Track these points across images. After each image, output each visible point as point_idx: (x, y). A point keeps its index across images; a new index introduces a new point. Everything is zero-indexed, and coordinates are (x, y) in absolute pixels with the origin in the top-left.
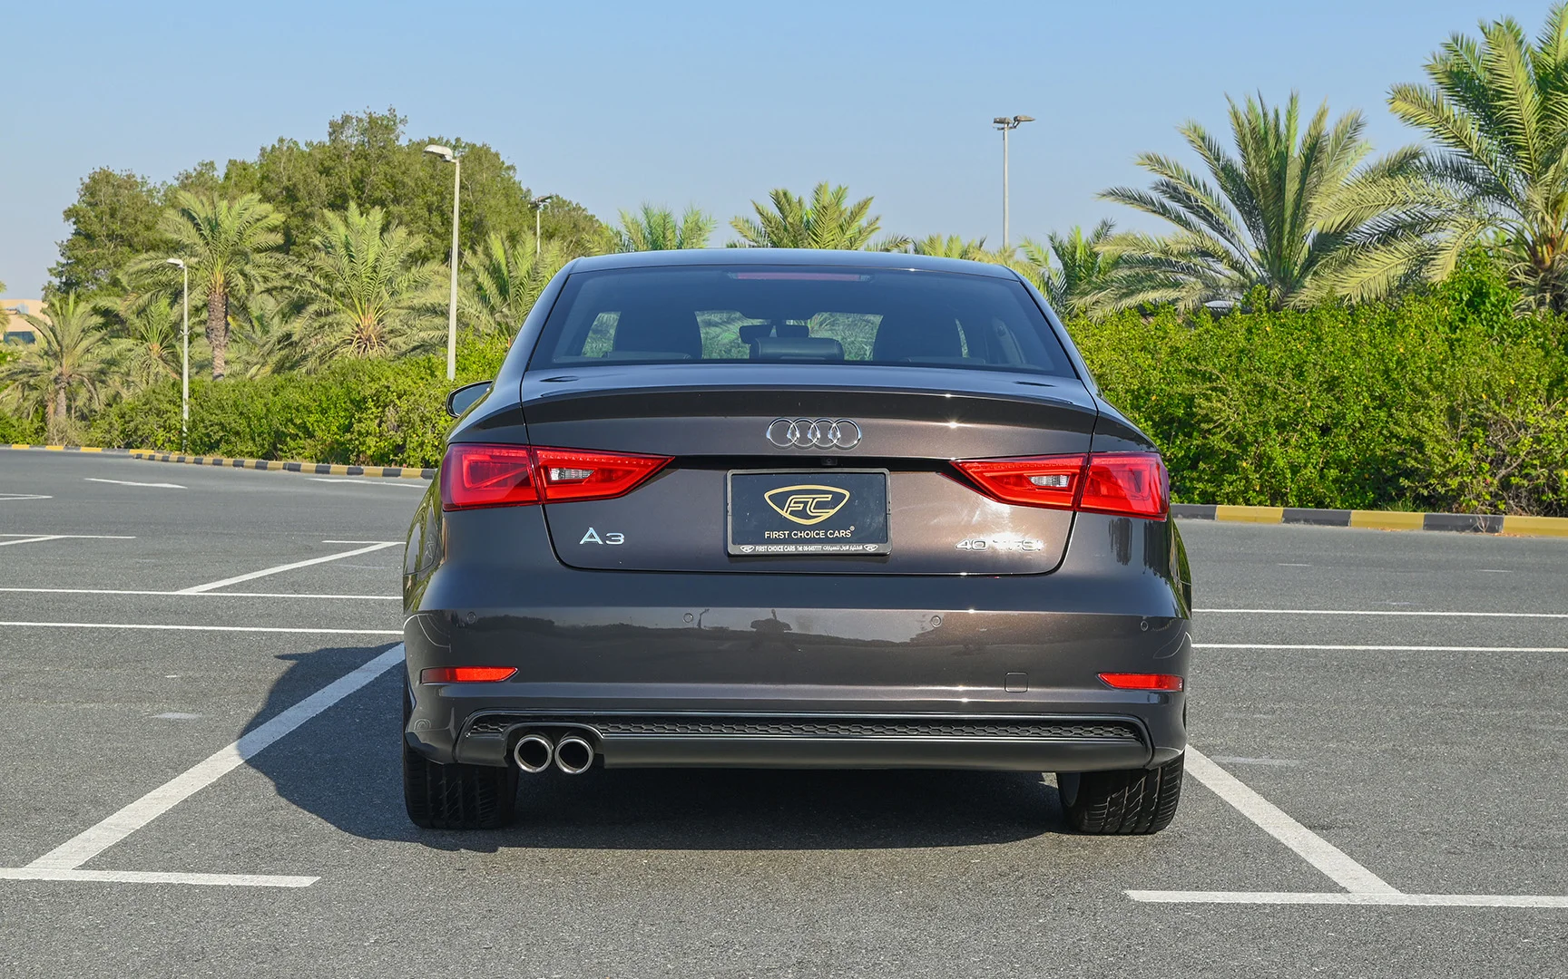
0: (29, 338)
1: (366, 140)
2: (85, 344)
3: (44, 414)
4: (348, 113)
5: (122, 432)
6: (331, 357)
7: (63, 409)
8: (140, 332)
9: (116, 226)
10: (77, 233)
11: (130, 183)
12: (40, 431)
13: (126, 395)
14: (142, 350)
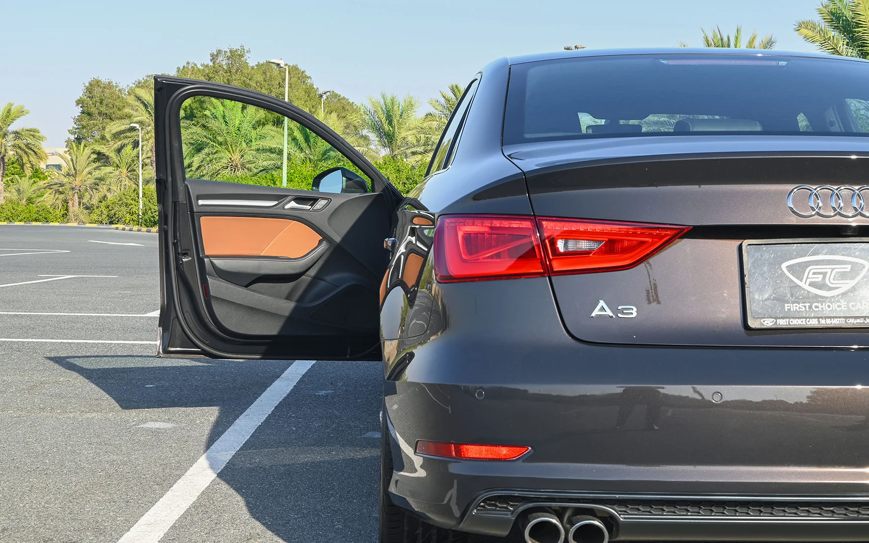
0: (59, 167)
1: (230, 63)
2: (87, 170)
3: (67, 206)
4: (219, 49)
5: (108, 216)
6: (216, 175)
7: (77, 204)
8: (116, 163)
9: (103, 109)
10: (83, 112)
11: (109, 85)
12: (65, 215)
13: (109, 195)
14: (117, 173)
